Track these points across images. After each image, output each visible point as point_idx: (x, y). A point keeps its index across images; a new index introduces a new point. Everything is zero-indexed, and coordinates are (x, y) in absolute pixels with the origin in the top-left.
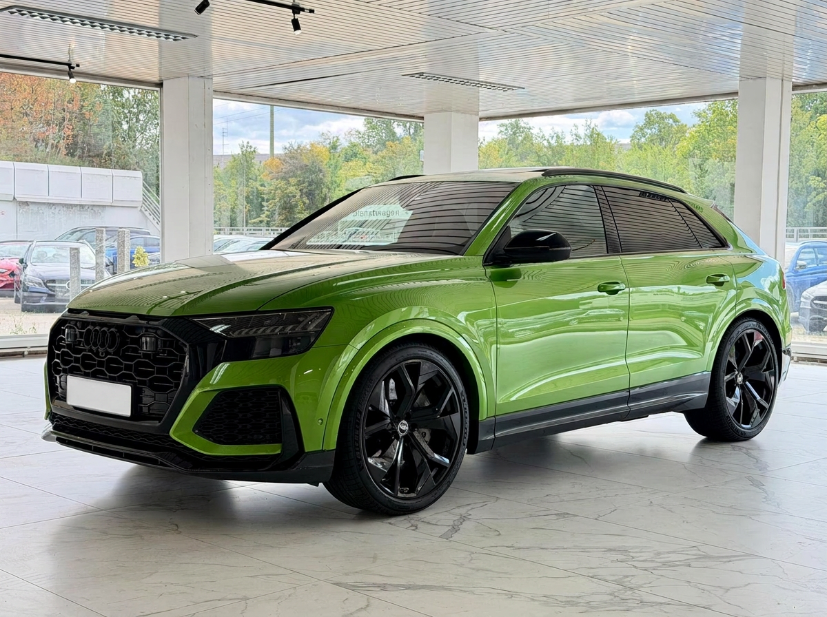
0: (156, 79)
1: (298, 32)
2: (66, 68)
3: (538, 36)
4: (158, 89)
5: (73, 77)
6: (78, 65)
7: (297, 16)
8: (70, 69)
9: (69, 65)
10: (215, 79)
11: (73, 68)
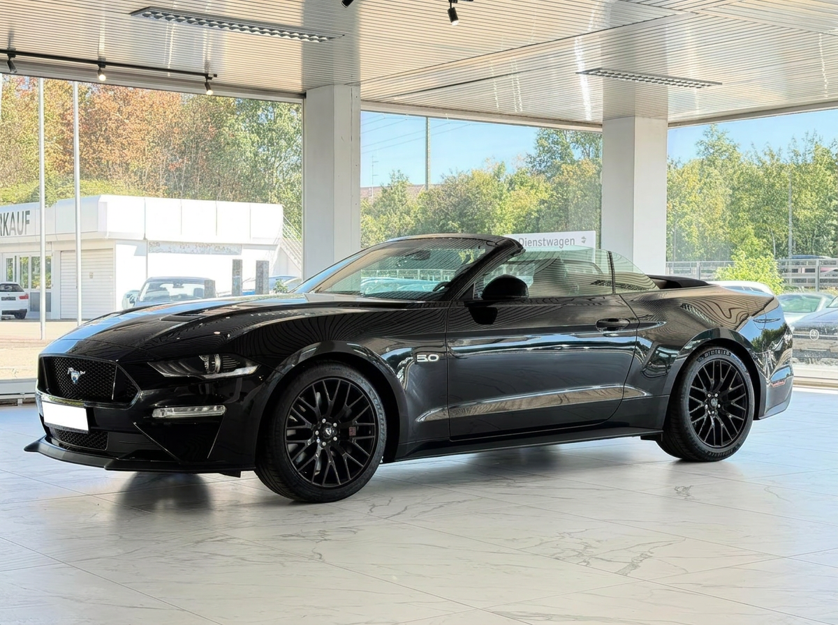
0: (299, 89)
1: (455, 23)
2: (203, 79)
3: (736, 17)
4: (300, 101)
5: (210, 89)
6: (215, 76)
7: (454, 5)
8: (207, 80)
9: (206, 75)
10: (363, 87)
11: (211, 78)
